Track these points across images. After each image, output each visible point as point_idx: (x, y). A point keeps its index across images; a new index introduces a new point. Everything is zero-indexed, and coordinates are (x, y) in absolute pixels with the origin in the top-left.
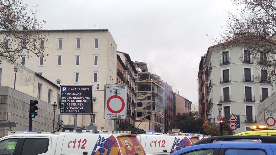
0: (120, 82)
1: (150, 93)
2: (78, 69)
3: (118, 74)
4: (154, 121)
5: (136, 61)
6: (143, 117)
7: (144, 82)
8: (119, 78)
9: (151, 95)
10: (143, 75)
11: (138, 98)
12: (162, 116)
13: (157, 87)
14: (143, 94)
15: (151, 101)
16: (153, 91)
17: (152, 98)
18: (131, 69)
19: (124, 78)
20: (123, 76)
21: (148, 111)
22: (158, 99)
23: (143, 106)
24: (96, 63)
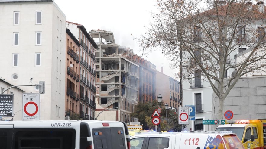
0: (71, 63)
1: (117, 72)
2: (16, 49)
3: (68, 53)
4: (124, 110)
5: (99, 30)
6: (109, 104)
7: (110, 57)
8: (70, 58)
9: (120, 75)
10: (109, 48)
11: (101, 79)
12: (136, 103)
13: (128, 64)
14: (108, 74)
15: (119, 82)
16: (122, 68)
17: (120, 79)
18: (88, 43)
19: (78, 57)
20: (76, 54)
21: (114, 96)
22: (129, 80)
23: (109, 90)
24: (38, 42)
